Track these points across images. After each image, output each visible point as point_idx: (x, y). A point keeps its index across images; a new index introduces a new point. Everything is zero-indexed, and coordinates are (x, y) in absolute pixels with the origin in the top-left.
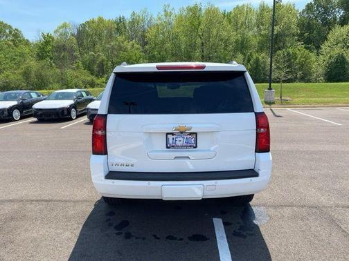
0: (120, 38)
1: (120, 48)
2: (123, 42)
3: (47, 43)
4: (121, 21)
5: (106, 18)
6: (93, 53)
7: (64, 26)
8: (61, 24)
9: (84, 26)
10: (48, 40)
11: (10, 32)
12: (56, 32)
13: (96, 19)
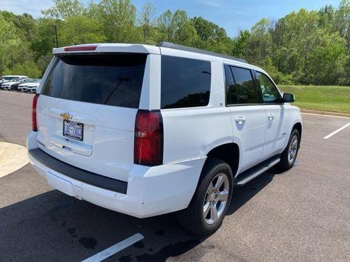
0: (320, 31)
1: (318, 42)
2: (322, 35)
3: (243, 39)
4: (327, 12)
5: (309, 10)
6: (285, 48)
7: (262, 22)
8: (259, 21)
9: (282, 21)
10: (244, 37)
11: (217, 31)
12: (253, 29)
13: (297, 12)
